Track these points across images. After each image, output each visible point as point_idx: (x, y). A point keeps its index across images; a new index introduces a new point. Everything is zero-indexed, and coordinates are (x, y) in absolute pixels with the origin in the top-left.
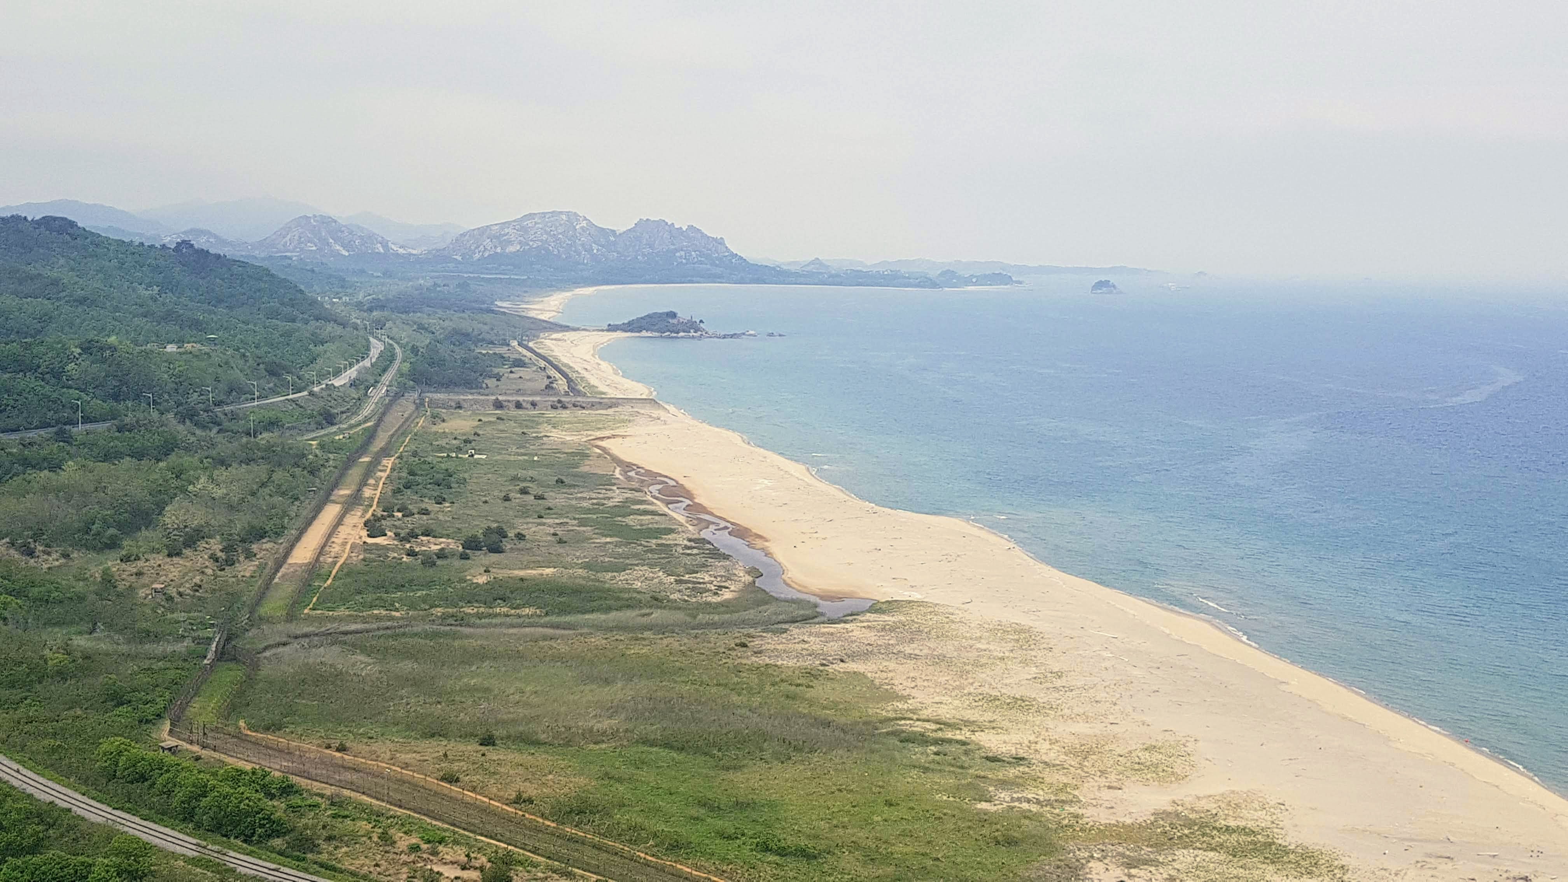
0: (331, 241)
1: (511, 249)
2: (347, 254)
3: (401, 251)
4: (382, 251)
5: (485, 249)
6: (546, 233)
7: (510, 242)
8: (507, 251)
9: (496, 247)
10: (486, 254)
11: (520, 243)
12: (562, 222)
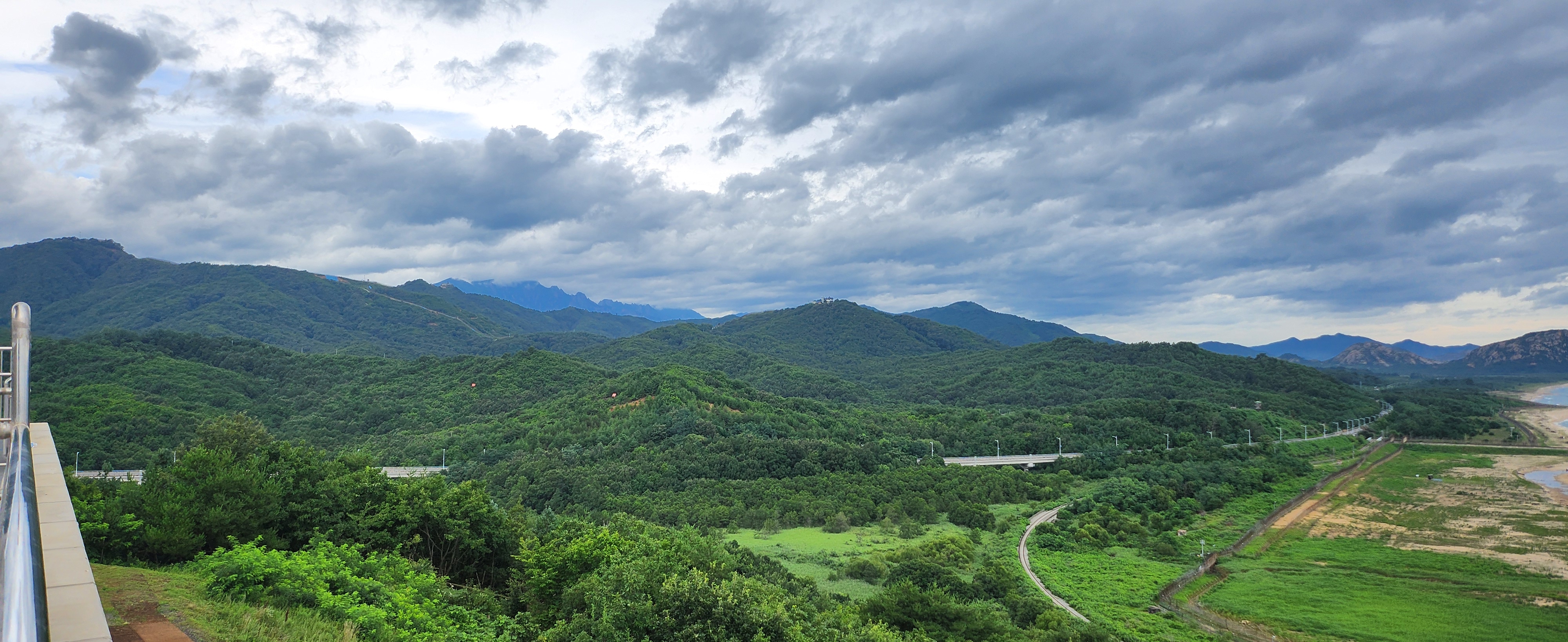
0: (1378, 358)
1: (1515, 357)
2: (1387, 365)
3: (1429, 362)
4: (1414, 362)
5: (1494, 358)
6: (1546, 346)
7: (1513, 353)
8: (1511, 359)
9: (1502, 357)
10: (1495, 361)
11: (1522, 353)
12: (1558, 337)
